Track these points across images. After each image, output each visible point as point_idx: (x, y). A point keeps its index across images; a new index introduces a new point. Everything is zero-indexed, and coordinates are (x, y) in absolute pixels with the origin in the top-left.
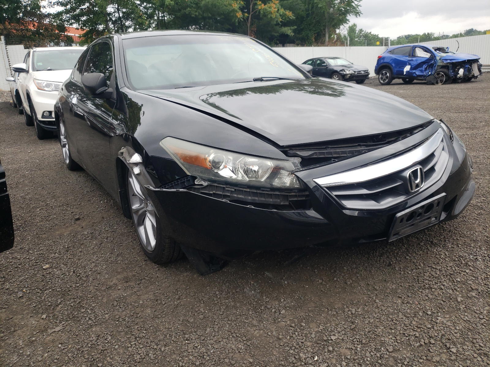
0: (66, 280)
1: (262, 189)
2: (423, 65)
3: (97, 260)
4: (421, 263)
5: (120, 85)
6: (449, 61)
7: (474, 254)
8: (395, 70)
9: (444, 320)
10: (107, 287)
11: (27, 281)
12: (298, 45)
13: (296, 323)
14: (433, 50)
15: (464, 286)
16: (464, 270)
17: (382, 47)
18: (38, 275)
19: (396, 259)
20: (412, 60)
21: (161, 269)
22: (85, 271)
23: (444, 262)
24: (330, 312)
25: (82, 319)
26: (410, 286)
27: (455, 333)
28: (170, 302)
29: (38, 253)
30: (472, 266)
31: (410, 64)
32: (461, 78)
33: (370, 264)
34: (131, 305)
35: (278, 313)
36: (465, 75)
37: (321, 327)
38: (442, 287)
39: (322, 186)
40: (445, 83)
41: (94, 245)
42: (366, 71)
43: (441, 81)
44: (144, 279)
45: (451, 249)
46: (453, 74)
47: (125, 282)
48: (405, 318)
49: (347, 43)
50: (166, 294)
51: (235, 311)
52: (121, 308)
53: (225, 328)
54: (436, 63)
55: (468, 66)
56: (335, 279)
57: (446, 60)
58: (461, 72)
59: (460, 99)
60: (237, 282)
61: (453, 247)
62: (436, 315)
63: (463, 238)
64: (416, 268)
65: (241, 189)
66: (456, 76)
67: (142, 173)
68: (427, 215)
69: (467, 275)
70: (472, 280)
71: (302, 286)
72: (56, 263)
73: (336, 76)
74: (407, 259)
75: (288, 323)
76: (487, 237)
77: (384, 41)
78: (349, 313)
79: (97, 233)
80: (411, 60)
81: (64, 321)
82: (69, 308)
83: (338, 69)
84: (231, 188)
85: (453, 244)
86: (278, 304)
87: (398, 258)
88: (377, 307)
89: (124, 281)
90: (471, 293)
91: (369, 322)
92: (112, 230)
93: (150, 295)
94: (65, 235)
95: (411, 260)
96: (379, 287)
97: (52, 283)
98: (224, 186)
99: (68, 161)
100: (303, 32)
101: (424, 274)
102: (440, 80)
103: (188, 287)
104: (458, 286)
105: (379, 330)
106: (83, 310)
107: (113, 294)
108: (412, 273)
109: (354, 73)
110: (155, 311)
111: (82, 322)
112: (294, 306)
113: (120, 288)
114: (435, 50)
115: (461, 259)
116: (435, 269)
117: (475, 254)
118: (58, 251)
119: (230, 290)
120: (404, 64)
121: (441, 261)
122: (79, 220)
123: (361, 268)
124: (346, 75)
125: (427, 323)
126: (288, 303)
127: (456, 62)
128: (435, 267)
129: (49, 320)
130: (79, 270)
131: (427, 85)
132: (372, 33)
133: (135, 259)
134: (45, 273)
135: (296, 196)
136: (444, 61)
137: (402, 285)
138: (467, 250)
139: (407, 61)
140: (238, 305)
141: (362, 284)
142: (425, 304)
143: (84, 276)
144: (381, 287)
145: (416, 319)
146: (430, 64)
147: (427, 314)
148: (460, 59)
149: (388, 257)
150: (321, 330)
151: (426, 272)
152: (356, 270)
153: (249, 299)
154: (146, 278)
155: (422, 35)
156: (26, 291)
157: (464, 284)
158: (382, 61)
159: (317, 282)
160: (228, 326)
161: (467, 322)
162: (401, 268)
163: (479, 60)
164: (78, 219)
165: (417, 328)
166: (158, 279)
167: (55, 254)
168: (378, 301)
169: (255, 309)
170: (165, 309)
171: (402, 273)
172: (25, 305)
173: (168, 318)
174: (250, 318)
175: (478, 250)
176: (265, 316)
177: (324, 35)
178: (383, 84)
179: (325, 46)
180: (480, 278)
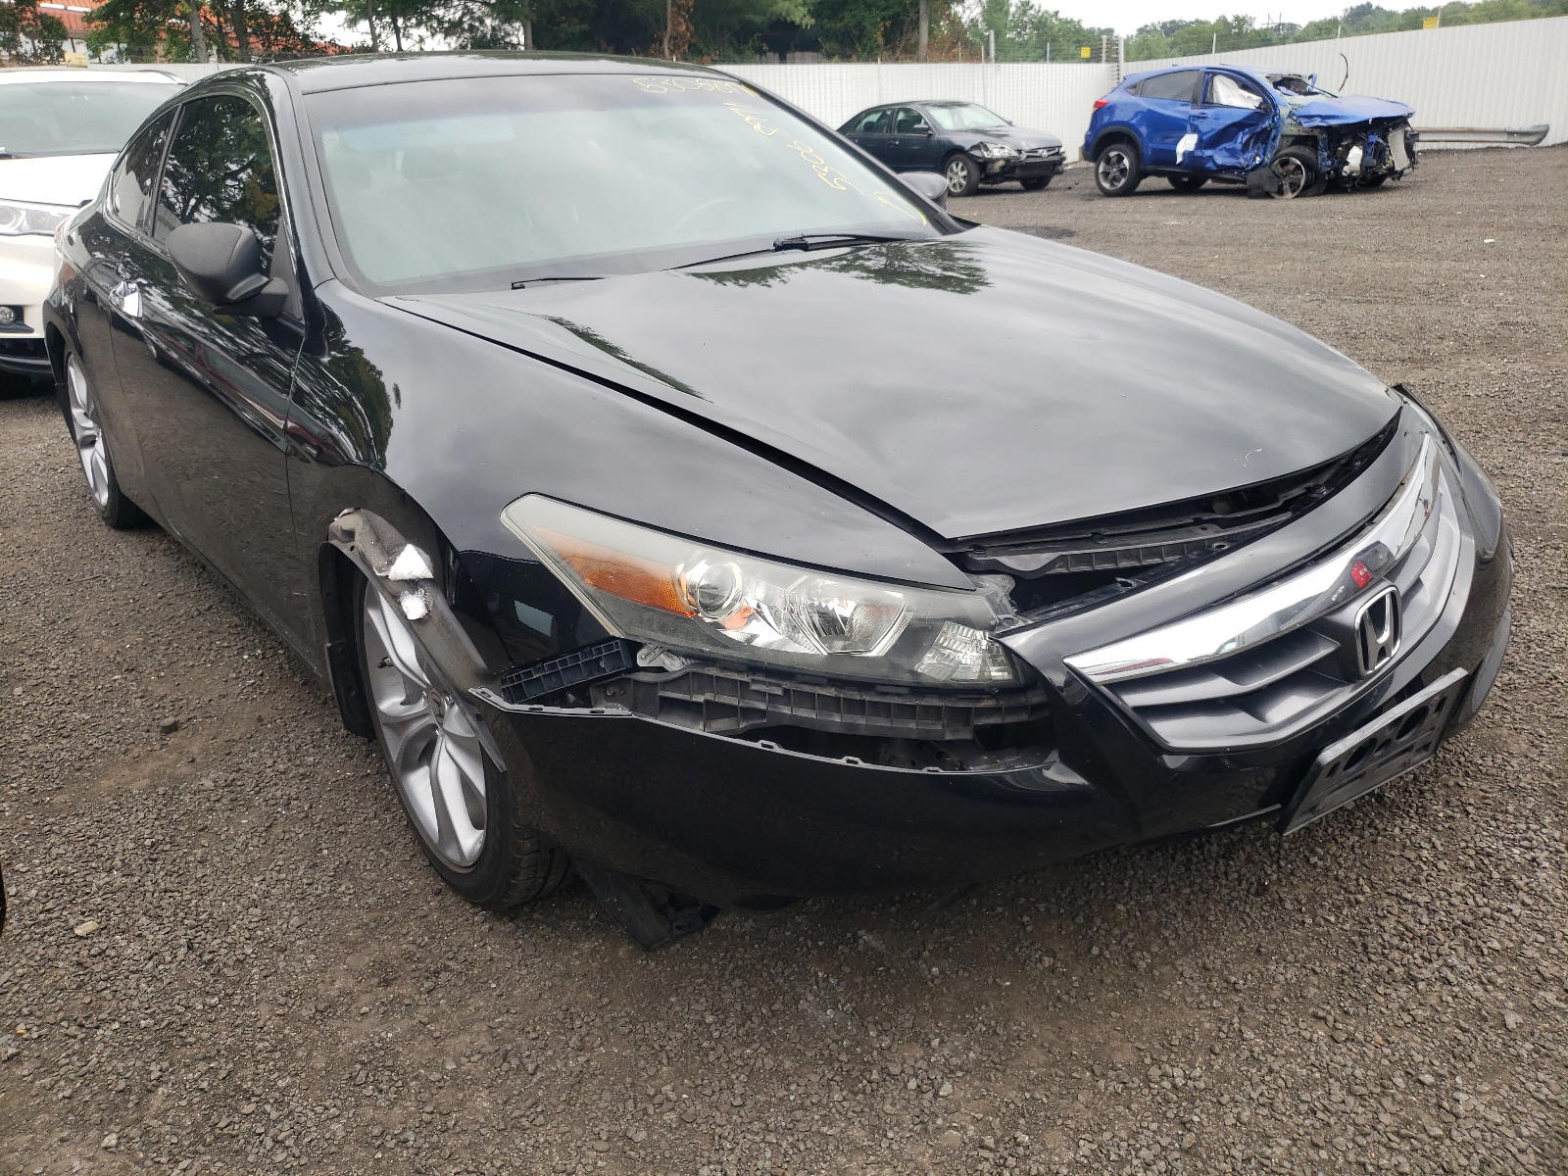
0: (166, 981)
1: (879, 688)
2: (1237, 133)
3: (267, 895)
4: (1361, 880)
5: (317, 272)
6: (1318, 122)
7: (1522, 843)
8: (1148, 149)
9: (1476, 1103)
10: (321, 1007)
11: (25, 987)
12: (829, 57)
13: (999, 1133)
14: (1269, 86)
15: (1514, 968)
16: (1505, 906)
17: (1099, 65)
18: (61, 964)
19: (1279, 867)
20: (1203, 117)
21: (498, 926)
22: (229, 940)
23: (1434, 874)
24: (1102, 1083)
25: (249, 1143)
26: (1343, 972)
27: (1521, 1151)
28: (551, 1060)
29: (49, 870)
30: (1526, 889)
31: (1195, 130)
32: (1354, 178)
33: (1196, 888)
34: (415, 1078)
35: (930, 1095)
36: (1367, 168)
37: (1085, 1148)
38: (1447, 972)
39: (1096, 679)
40: (1305, 192)
41: (246, 833)
42: (1053, 148)
43: (1294, 186)
44: (446, 968)
45: (1447, 825)
46: (1329, 163)
47: (379, 985)
48: (1351, 1100)
49: (987, 53)
50: (534, 1030)
51: (782, 1093)
52: (381, 1091)
53: (760, 1164)
54: (1276, 128)
55: (1374, 138)
56: (1095, 951)
57: (1310, 117)
58: (1355, 156)
59: (1360, 251)
60: (769, 973)
61: (1450, 817)
62: (1448, 1083)
63: (1475, 779)
64: (1349, 901)
65: (807, 688)
66: (1338, 171)
67: (435, 618)
68: (1405, 742)
69: (1518, 926)
70: (1537, 945)
71: (990, 981)
72: (118, 911)
73: (960, 165)
74: (1315, 866)
75: (970, 1133)
76: (1550, 775)
77: (1104, 46)
78: (1166, 1084)
79: (250, 783)
80: (1199, 117)
81: (186, 1158)
82: (196, 1100)
83: (966, 141)
84: (770, 684)
85: (1447, 803)
86: (922, 1058)
87: (1282, 863)
88: (1253, 1059)
89: (376, 980)
90: (1542, 993)
91: (1238, 1119)
92: (302, 771)
93: (478, 1033)
94: (134, 792)
95: (1327, 869)
96: (1246, 980)
97: (118, 995)
98: (745, 678)
99: (104, 497)
100: (846, 13)
101: (1378, 924)
102: (1291, 184)
103: (605, 1000)
104: (1496, 968)
105: (1278, 1151)
106: (248, 1109)
107: (344, 1034)
108: (1341, 920)
109: (1015, 154)
110: (505, 1103)
111: (251, 1159)
112: (978, 1063)
113: (365, 1009)
114: (1276, 85)
115: (1486, 861)
116: (1412, 902)
117: (1525, 843)
118: (117, 862)
119: (750, 1008)
120: (1178, 128)
121: (1425, 873)
122: (177, 729)
123: (1173, 904)
124: (993, 161)
125: (1425, 1119)
126: (955, 1052)
127: (1341, 126)
128: (1409, 896)
129: (130, 1152)
130: (209, 937)
131: (1251, 197)
132: (1060, 16)
133: (400, 885)
134: (84, 953)
135: (996, 710)
136: (1303, 121)
137: (1318, 970)
138: (1498, 828)
139: (1187, 118)
140: (788, 1064)
141: (1186, 966)
142: (1405, 1042)
143: (230, 962)
144: (1249, 976)
145: (1387, 1102)
146: (1259, 129)
147: (1422, 1083)
148: (1354, 117)
149: (1249, 860)
150: (1086, 1157)
151: (1385, 917)
152: (1155, 913)
153: (820, 1039)
154: (450, 963)
155: (1216, 24)
156: (28, 1030)
157: (1515, 961)
158: (1106, 119)
159: (1039, 965)
160: (768, 1155)
161: (1547, 1107)
162: (1299, 902)
163: (1409, 120)
164: (173, 728)
165: (1398, 1140)
166: (494, 970)
167: (110, 871)
168: (1253, 1036)
169: (849, 1081)
170: (540, 1093)
171: (1309, 921)
172: (33, 1093)
173: (558, 1127)
174: (837, 1116)
175: (1534, 827)
176: (888, 1107)
177: (916, 25)
178: (1108, 194)
179: (918, 61)
180: (1558, 935)
